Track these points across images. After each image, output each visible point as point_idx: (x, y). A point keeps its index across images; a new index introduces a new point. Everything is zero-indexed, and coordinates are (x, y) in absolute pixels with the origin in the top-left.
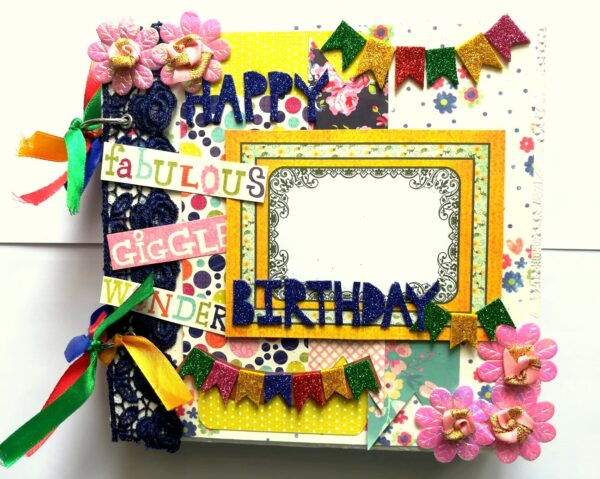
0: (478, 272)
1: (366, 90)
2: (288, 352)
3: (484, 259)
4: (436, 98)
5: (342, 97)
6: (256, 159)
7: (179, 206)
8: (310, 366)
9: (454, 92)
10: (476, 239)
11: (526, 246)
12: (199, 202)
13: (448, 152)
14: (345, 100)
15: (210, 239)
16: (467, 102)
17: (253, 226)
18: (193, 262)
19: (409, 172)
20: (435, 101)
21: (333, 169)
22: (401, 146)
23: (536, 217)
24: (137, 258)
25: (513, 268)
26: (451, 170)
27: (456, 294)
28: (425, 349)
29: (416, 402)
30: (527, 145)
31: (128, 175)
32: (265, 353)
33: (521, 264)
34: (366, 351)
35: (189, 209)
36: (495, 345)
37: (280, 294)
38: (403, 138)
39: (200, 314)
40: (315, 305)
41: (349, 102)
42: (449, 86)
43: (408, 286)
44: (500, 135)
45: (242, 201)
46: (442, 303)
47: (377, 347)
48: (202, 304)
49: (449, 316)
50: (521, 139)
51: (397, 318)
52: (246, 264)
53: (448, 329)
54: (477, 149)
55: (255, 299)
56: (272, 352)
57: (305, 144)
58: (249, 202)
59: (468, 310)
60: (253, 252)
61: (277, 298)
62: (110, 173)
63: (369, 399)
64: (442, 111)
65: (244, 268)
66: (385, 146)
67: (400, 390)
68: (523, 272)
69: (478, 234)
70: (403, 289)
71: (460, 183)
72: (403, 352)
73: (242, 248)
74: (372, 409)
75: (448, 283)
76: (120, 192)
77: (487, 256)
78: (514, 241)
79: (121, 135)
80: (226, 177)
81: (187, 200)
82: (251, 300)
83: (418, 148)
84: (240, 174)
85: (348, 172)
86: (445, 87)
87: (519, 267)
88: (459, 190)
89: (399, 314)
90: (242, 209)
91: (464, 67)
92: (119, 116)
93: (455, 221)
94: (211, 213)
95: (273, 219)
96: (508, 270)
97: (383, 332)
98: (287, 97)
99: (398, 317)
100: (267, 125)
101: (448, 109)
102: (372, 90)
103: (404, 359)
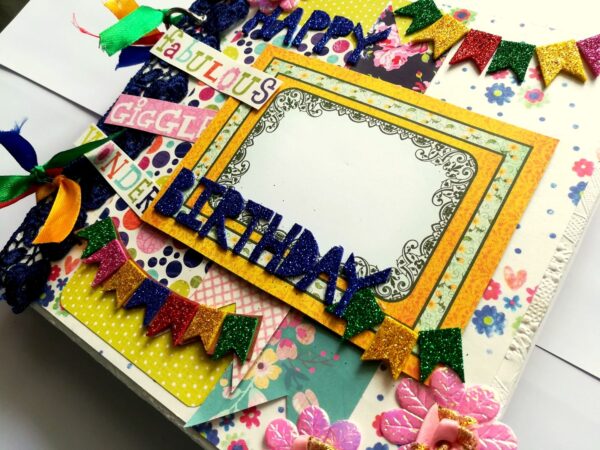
0: (448, 283)
1: (419, 57)
2: (184, 267)
3: (463, 270)
4: (490, 86)
5: (392, 54)
6: (279, 74)
7: (190, 91)
8: (195, 294)
9: (514, 87)
10: (464, 243)
11: (530, 283)
12: (207, 94)
13: (477, 138)
14: (393, 57)
15: (193, 127)
16: (525, 101)
17: (236, 127)
18: (165, 141)
19: (422, 140)
20: (488, 89)
21: (344, 108)
22: (426, 113)
23: (559, 255)
24: (127, 120)
25: (499, 305)
26: (471, 156)
27: (405, 297)
28: (331, 346)
29: (281, 410)
30: (584, 168)
31: (171, 56)
32: (163, 256)
33: (512, 303)
34: (263, 310)
35: (196, 97)
36: (424, 393)
37: (216, 202)
38: (433, 107)
39: (137, 189)
40: (242, 229)
41: (396, 60)
42: (512, 80)
43: (352, 257)
44: (551, 144)
45: (241, 103)
46: (382, 298)
47: (277, 311)
48: (145, 180)
49: (380, 318)
50: (578, 160)
51: (318, 288)
52: (206, 160)
53: (372, 334)
54: (513, 148)
55: (190, 196)
56: (170, 259)
57: (330, 77)
58: (247, 106)
59: (411, 323)
60: (219, 151)
61: (210, 205)
62: (160, 49)
63: (229, 369)
64: (491, 101)
65: (201, 162)
66: (410, 107)
67: (271, 381)
68: (511, 316)
69: (470, 239)
70: (344, 259)
71: (475, 174)
72: (303, 335)
73: (213, 142)
74: (224, 382)
75: (403, 278)
76: (157, 67)
77: (469, 269)
78: (516, 270)
79: (190, 28)
80: (242, 79)
81: (199, 89)
82: (186, 195)
83: (445, 122)
84: (256, 79)
85: (358, 116)
86: (508, 79)
87: (507, 306)
88: (471, 181)
89: (324, 285)
90: (237, 109)
91: (539, 67)
92: (199, 15)
93: (449, 212)
94: (210, 106)
95: (258, 129)
96: (491, 303)
97: (293, 294)
98: (340, 39)
99: (321, 288)
100: (308, 54)
101: (500, 101)
102: (425, 59)
103: (299, 346)
